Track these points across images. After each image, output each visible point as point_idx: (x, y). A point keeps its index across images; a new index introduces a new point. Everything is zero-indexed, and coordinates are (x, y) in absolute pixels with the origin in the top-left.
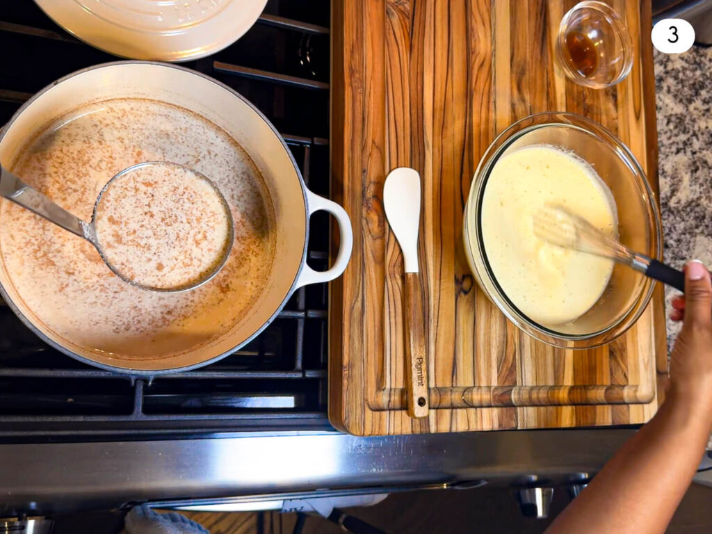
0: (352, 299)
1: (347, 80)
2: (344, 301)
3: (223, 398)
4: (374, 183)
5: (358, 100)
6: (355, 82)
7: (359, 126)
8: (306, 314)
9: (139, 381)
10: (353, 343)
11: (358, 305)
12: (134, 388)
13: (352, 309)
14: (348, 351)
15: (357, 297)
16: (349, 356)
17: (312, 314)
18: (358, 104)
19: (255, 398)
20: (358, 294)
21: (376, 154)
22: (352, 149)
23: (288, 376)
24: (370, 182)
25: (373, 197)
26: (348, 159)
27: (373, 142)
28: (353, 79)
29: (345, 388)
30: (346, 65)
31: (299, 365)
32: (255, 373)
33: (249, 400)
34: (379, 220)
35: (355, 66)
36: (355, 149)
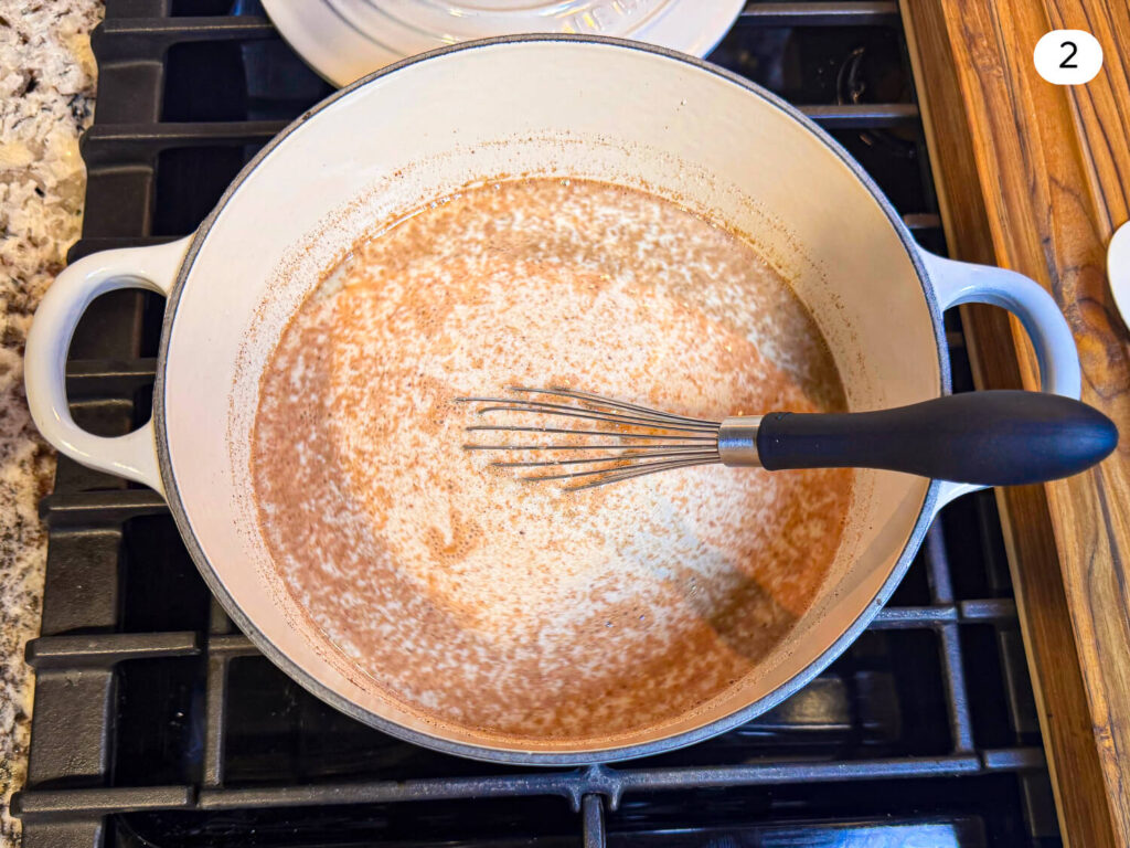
0: (1083, 548)
1: (960, 55)
2: (1061, 555)
3: (792, 833)
4: (1076, 268)
5: (997, 91)
6: (981, 56)
7: (1010, 143)
8: (960, 612)
9: (590, 797)
10: (1112, 663)
11: (1104, 561)
12: (581, 814)
13: (1088, 574)
14: (1100, 685)
15: (1096, 541)
16: (1106, 697)
17: (974, 610)
18: (998, 101)
19: (866, 831)
20: (1097, 534)
21: (1065, 204)
22: (1006, 196)
23: (941, 770)
24: (1066, 270)
25: (1080, 301)
26: (1001, 219)
27: (1052, 179)
28: (976, 53)
29: (1112, 784)
30: (952, 28)
31: (964, 738)
32: (858, 767)
33: (853, 836)
34: (1109, 352)
35: (975, 24)
36: (1014, 196)
